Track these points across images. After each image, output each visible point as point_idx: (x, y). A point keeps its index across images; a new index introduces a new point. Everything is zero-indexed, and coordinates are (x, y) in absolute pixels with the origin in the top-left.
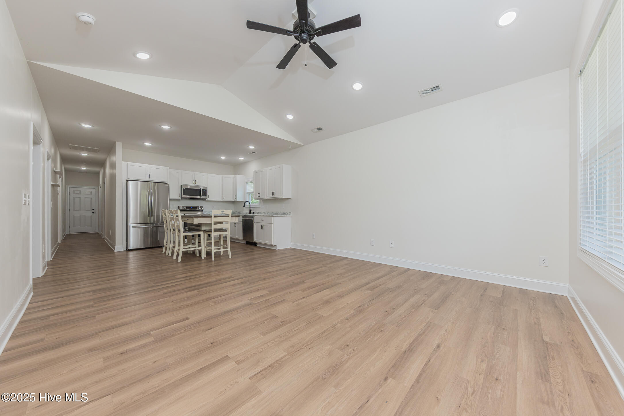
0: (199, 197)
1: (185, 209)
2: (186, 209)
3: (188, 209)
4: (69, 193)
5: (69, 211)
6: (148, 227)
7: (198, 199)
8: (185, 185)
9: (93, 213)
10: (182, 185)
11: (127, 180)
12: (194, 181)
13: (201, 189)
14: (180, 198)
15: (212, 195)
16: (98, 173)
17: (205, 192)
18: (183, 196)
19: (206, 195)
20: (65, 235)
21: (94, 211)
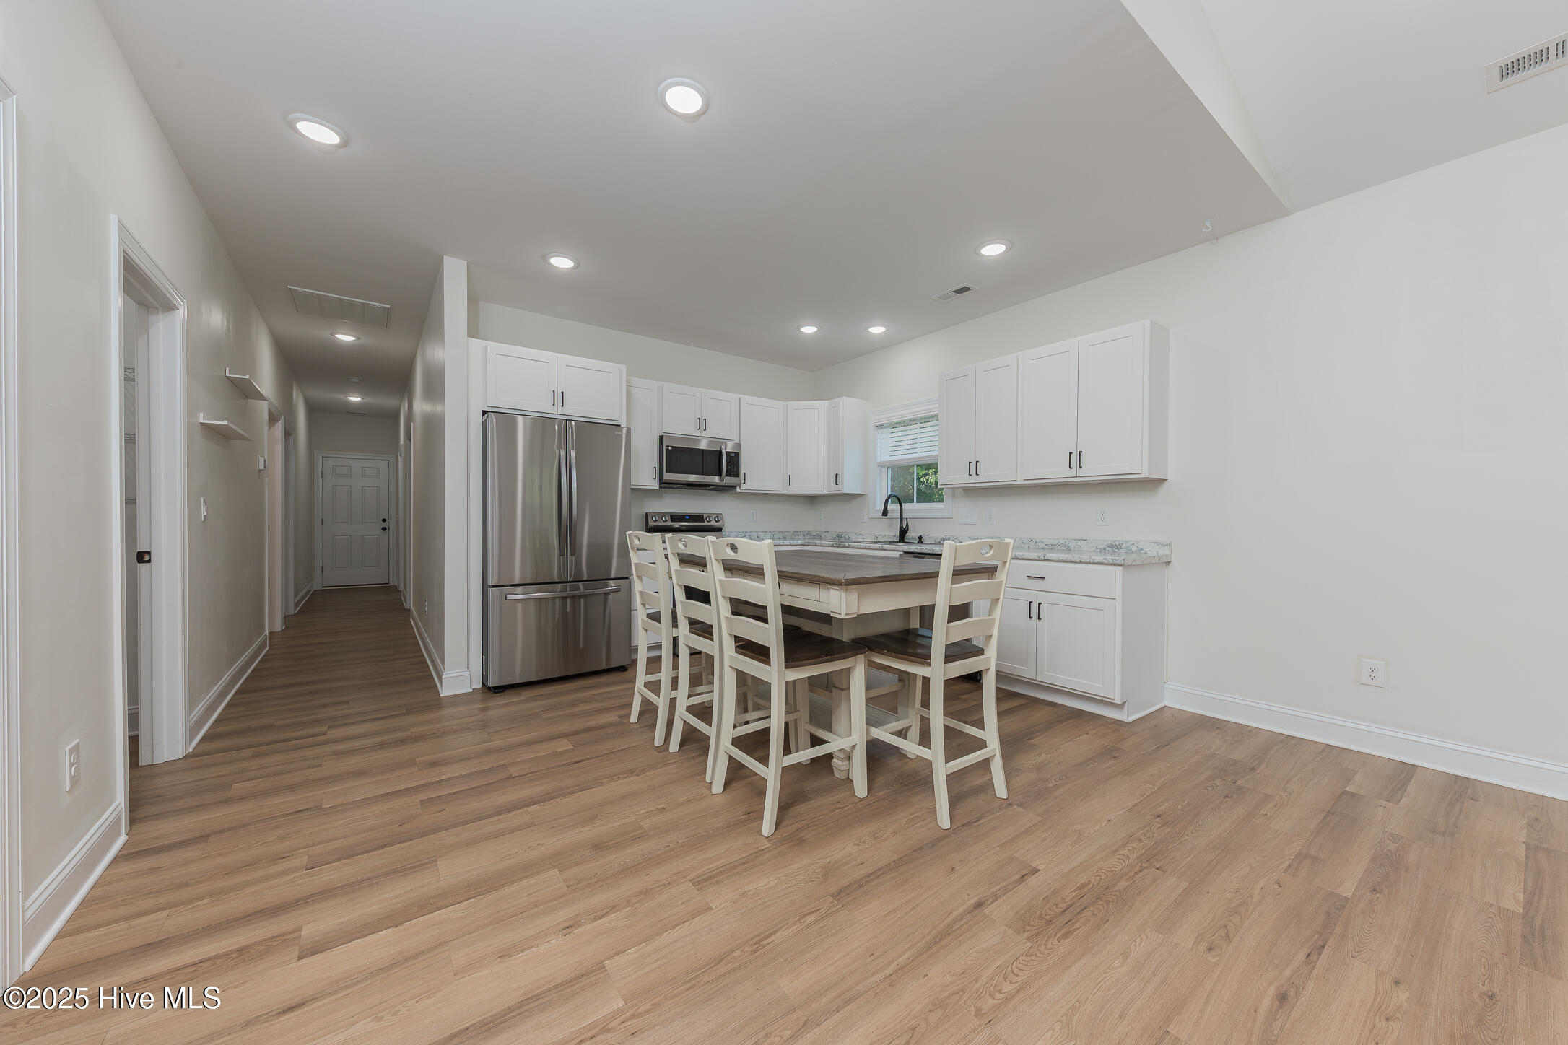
0: (716, 480)
1: (665, 524)
2: (669, 523)
3: (676, 525)
4: (322, 473)
5: (322, 524)
6: (553, 598)
7: (709, 486)
8: (672, 438)
9: (384, 529)
10: (661, 438)
11: (484, 413)
12: (702, 420)
13: (724, 452)
14: (655, 484)
15: (755, 476)
16: (395, 416)
17: (734, 459)
18: (668, 477)
19: (737, 475)
20: (309, 591)
21: (385, 525)
